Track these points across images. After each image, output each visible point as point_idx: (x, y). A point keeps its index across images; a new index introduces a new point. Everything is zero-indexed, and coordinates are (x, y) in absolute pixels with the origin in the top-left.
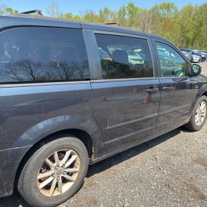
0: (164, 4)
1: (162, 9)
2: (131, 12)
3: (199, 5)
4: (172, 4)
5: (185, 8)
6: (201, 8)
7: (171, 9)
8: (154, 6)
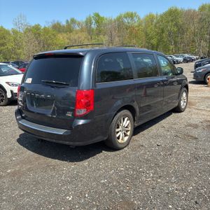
0: (127, 14)
1: (126, 18)
2: (97, 22)
3: (159, 14)
4: (135, 13)
5: (147, 17)
6: (161, 16)
7: (135, 18)
8: (119, 15)
